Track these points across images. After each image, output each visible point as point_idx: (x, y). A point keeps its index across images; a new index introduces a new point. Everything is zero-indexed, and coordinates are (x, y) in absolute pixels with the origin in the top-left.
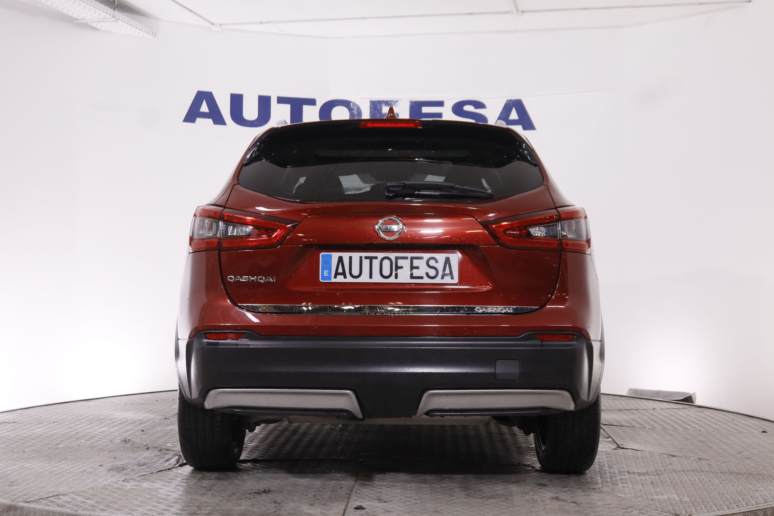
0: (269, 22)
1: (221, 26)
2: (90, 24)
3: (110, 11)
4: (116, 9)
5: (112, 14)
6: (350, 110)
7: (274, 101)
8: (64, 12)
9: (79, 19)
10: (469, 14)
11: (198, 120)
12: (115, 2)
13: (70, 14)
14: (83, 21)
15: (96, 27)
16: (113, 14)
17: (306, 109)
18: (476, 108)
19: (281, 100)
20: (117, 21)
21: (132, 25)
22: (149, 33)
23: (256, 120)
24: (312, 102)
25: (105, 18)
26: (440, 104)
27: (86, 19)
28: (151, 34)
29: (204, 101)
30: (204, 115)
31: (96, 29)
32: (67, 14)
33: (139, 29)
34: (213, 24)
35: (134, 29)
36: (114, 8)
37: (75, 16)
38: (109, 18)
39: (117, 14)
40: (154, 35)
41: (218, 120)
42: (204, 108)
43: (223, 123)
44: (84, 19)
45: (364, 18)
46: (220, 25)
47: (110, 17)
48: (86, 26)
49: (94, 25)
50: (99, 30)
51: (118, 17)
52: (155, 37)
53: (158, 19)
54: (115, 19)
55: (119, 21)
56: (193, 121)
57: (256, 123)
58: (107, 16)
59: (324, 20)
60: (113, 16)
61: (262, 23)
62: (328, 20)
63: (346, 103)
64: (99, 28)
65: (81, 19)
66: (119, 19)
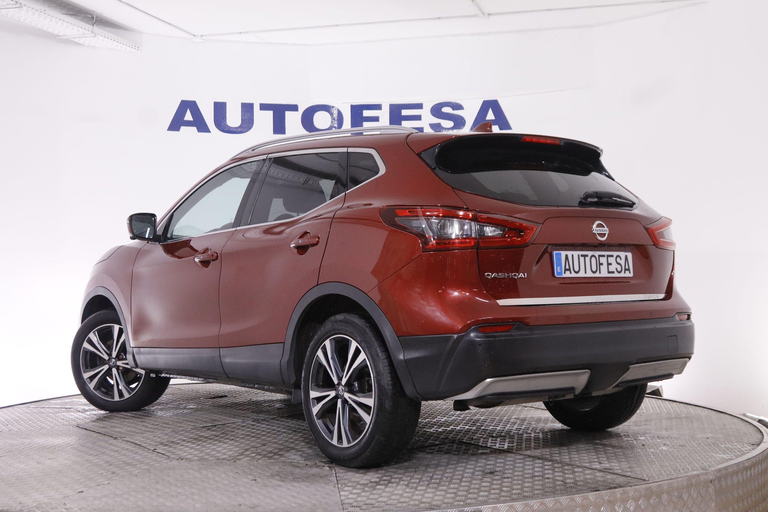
0: (248, 32)
1: (203, 38)
2: (72, 39)
3: (89, 27)
4: (95, 25)
5: (90, 30)
6: (332, 114)
7: (256, 108)
8: (45, 29)
9: (60, 36)
10: (437, 18)
11: (183, 128)
12: (94, 18)
13: (51, 32)
14: (64, 37)
15: (79, 42)
16: (92, 29)
17: (288, 114)
18: (453, 109)
19: (264, 107)
20: (96, 36)
21: (113, 39)
22: (131, 46)
23: (240, 127)
24: (294, 108)
25: (84, 34)
26: (419, 106)
27: (67, 35)
28: (134, 47)
29: (188, 109)
30: (188, 124)
31: (80, 44)
32: (48, 31)
33: (120, 43)
34: (194, 36)
35: (115, 43)
36: (93, 24)
37: (55, 33)
38: (88, 34)
39: (96, 29)
40: (136, 48)
41: (202, 127)
42: (188, 117)
43: (208, 131)
44: (65, 35)
45: (337, 25)
46: (202, 36)
47: (88, 32)
48: (68, 42)
49: (76, 40)
50: (83, 45)
51: (97, 33)
52: (138, 50)
53: (141, 32)
54: (93, 35)
55: (98, 36)
56: (178, 130)
57: (240, 130)
58: (86, 32)
59: (299, 28)
60: (92, 32)
61: (240, 33)
62: (303, 28)
63: (326, 108)
64: (82, 43)
65: (63, 36)
66: (98, 34)
